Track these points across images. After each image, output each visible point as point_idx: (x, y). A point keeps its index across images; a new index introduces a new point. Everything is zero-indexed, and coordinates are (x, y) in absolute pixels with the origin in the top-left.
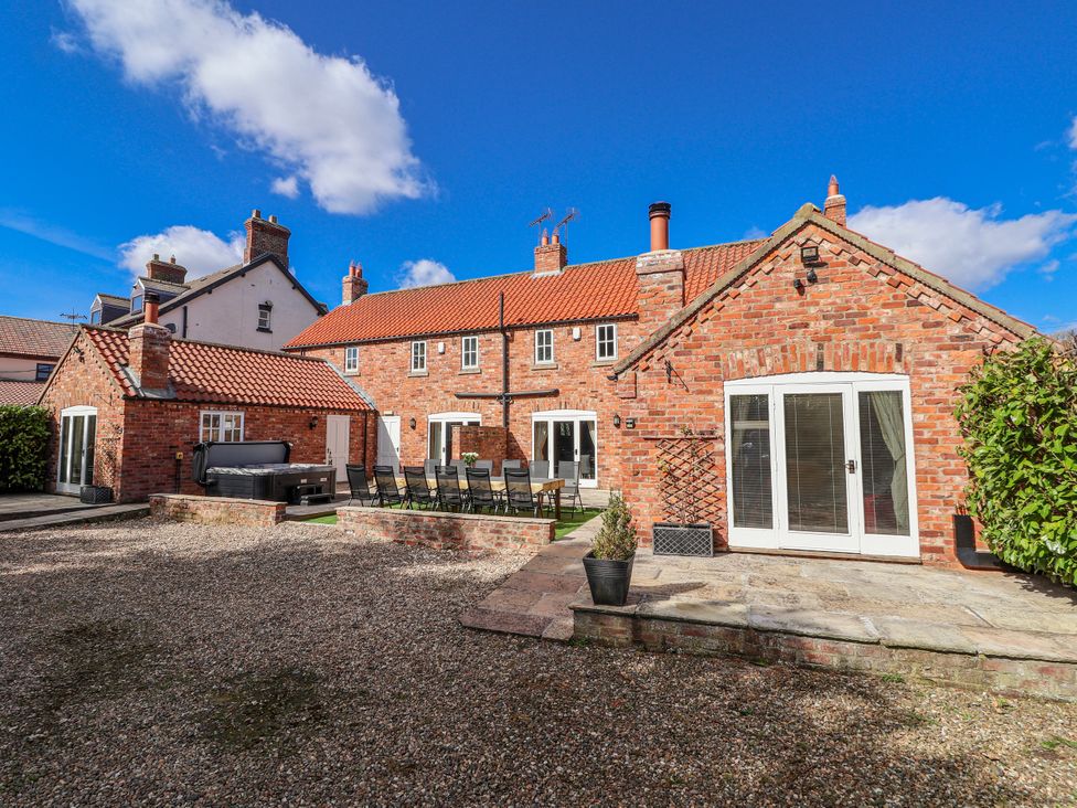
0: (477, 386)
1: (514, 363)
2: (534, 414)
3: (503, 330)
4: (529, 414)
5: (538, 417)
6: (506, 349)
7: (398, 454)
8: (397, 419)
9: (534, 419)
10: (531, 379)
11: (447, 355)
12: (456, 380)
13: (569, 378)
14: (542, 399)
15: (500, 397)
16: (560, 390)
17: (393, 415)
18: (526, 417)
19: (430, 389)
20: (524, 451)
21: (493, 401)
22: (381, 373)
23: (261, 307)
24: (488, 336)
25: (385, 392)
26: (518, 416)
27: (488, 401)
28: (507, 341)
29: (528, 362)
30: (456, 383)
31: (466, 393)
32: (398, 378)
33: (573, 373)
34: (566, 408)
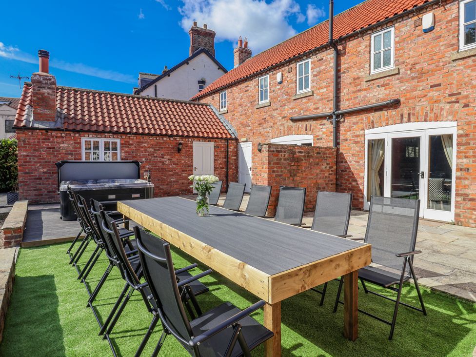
0: (309, 108)
1: (346, 79)
2: (367, 132)
3: (333, 44)
4: (361, 132)
5: (372, 134)
6: (338, 64)
7: (250, 172)
8: (250, 144)
9: (368, 138)
10: (364, 93)
11: (285, 83)
12: (292, 105)
13: (415, 83)
14: (377, 114)
15: (330, 117)
16: (402, 100)
17: (247, 141)
18: (357, 136)
19: (271, 116)
20: (355, 172)
21: (324, 122)
22: (240, 109)
23: (199, 82)
24: (319, 56)
25: (242, 124)
26: (349, 135)
27: (319, 122)
28: (339, 55)
29: (362, 74)
30: (292, 109)
31: (300, 117)
32: (250, 111)
33: (422, 74)
34: (409, 121)
